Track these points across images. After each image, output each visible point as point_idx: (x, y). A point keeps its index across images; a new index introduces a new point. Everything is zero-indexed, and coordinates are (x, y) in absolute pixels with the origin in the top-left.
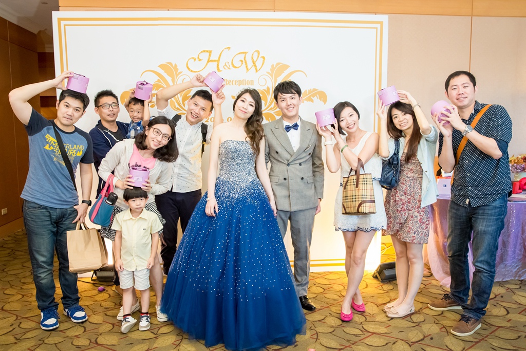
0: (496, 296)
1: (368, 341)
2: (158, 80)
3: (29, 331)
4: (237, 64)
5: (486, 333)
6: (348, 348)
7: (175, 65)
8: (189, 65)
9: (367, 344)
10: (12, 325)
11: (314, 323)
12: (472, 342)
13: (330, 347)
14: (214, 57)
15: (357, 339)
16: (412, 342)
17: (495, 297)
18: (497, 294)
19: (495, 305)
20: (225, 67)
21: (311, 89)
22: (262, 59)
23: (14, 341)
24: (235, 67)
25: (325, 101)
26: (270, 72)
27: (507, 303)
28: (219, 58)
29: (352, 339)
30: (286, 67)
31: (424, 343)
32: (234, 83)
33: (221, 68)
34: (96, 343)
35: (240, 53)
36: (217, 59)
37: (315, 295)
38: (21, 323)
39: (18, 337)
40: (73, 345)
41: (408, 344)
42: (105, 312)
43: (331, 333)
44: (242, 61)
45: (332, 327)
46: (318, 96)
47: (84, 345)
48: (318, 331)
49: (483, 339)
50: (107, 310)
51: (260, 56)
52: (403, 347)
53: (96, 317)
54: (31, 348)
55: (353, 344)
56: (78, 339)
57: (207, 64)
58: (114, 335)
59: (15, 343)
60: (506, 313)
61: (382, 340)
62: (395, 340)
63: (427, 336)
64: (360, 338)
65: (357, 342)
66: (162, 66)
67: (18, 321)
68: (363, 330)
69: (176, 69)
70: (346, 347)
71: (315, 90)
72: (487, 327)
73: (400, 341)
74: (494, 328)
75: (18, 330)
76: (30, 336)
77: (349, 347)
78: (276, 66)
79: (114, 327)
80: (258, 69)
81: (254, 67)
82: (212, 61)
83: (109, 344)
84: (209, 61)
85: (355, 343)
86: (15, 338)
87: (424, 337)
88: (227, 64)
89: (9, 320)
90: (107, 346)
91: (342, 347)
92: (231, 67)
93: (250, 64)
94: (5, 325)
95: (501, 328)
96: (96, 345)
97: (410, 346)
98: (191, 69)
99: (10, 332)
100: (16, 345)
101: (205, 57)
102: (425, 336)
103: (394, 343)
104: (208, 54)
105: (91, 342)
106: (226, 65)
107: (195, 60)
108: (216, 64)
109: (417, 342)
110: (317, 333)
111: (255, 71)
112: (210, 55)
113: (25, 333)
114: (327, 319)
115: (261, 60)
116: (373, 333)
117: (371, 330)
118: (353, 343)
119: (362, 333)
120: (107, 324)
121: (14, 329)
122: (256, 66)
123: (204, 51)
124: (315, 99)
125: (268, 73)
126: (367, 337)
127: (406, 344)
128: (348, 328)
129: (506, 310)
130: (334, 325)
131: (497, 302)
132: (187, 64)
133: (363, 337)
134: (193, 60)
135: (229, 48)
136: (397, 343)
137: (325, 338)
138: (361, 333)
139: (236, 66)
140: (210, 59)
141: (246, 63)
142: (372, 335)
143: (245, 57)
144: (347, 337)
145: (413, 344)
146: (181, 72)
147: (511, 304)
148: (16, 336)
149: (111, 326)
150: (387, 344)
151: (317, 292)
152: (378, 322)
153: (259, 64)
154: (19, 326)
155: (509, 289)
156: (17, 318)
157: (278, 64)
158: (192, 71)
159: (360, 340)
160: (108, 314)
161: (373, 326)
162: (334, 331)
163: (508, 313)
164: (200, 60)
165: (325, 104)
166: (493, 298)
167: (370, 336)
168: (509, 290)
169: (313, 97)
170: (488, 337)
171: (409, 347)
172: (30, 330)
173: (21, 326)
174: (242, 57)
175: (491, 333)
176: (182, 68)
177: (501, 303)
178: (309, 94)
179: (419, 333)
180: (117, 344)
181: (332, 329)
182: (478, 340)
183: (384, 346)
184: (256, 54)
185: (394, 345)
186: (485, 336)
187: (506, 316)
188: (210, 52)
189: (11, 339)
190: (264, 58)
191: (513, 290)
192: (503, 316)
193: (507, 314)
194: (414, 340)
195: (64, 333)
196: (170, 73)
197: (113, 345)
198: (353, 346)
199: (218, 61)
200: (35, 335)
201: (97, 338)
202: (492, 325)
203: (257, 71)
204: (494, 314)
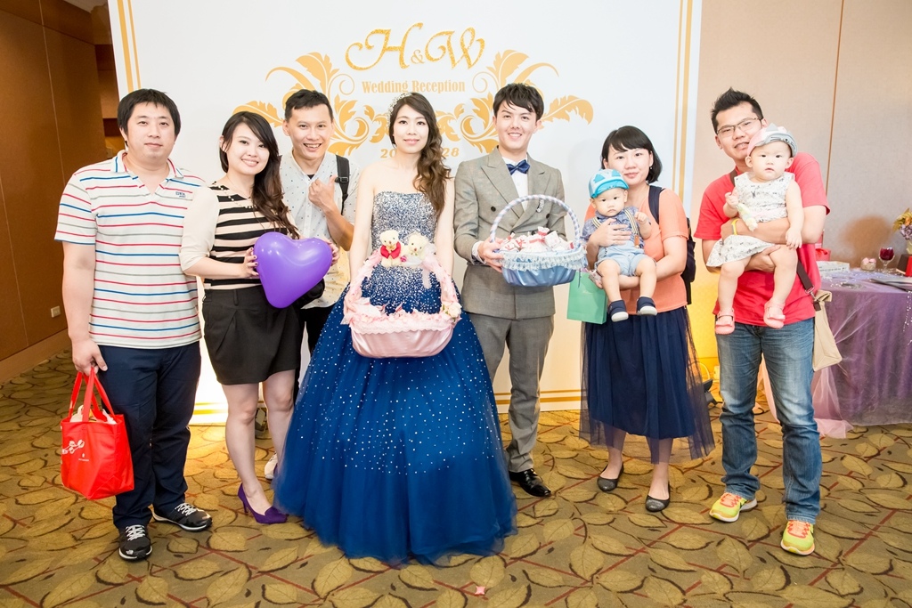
0: (879, 451)
1: (674, 539)
2: (297, 84)
3: (96, 524)
4: (435, 53)
5: (875, 521)
6: (641, 554)
7: (327, 58)
8: (350, 58)
9: (673, 546)
10: (69, 512)
11: (577, 505)
12: (853, 539)
13: (610, 551)
14: (395, 41)
15: (654, 536)
16: (749, 541)
17: (878, 454)
18: (880, 447)
19: (880, 469)
20: (414, 59)
21: (565, 97)
22: (479, 44)
23: (71, 542)
24: (431, 59)
25: (589, 118)
26: (493, 66)
27: (901, 465)
28: (404, 43)
29: (645, 537)
30: (522, 57)
31: (770, 543)
32: (430, 87)
33: (407, 61)
34: (208, 547)
35: (440, 34)
36: (399, 45)
37: (574, 453)
38: (82, 509)
39: (78, 535)
40: (170, 551)
41: (744, 544)
42: (222, 489)
43: (608, 524)
44: (443, 48)
45: (610, 513)
46: (577, 109)
47: (188, 550)
48: (587, 520)
49: (870, 534)
50: (226, 483)
51: (476, 38)
52: (735, 550)
53: (206, 497)
54: (99, 557)
55: (649, 546)
56: (177, 539)
57: (381, 55)
58: (238, 533)
59: (74, 547)
60: (901, 483)
61: (697, 537)
62: (722, 537)
63: (774, 530)
64: (661, 535)
65: (655, 542)
66: (302, 60)
67: (79, 506)
68: (664, 518)
69: (328, 65)
70: (638, 552)
71: (571, 98)
72: (873, 510)
73: (728, 539)
74: (886, 513)
75: (78, 522)
76: (98, 534)
77: (642, 551)
78: (504, 56)
79: (237, 516)
80: (472, 63)
81: (464, 60)
82: (390, 49)
83: (230, 549)
84: (385, 49)
85: (651, 544)
86: (73, 536)
87: (770, 531)
88: (417, 54)
89: (63, 504)
90: (229, 554)
91: (631, 552)
92: (425, 59)
93: (458, 53)
94: (57, 513)
95: (897, 513)
96: (208, 552)
97: (748, 548)
98: (354, 64)
99: (64, 525)
100: (75, 551)
101: (378, 41)
102: (771, 528)
103: (719, 543)
104: (383, 36)
105: (199, 545)
106: (415, 56)
107: (361, 47)
108: (397, 54)
109: (758, 540)
110: (585, 525)
111: (467, 65)
112: (387, 39)
113: (89, 528)
114: (598, 498)
115: (477, 45)
116: (682, 525)
117: (676, 519)
118: (648, 543)
119: (662, 525)
120: (226, 510)
121: (72, 519)
122: (467, 57)
123: (377, 31)
124: (572, 114)
125: (490, 69)
126: (671, 532)
127: (741, 544)
128: (636, 515)
129: (901, 477)
130: (612, 509)
131: (883, 462)
132: (347, 56)
133: (664, 531)
134: (357, 48)
135: (420, 25)
136: (725, 543)
137: (599, 534)
138: (659, 524)
139: (434, 57)
140: (388, 46)
141: (450, 50)
142: (680, 527)
143: (449, 43)
144: (638, 532)
145: (752, 545)
146: (336, 71)
147: (907, 466)
148: (75, 534)
149: (233, 514)
150: (707, 544)
151: (576, 447)
152: (687, 502)
153: (473, 54)
154: (80, 514)
155: (898, 438)
156: (77, 499)
157: (507, 52)
158: (355, 68)
159: (660, 538)
160: (227, 492)
161: (678, 511)
162: (612, 522)
163: (905, 483)
164: (370, 47)
165: (589, 123)
166: (875, 456)
167: (677, 529)
168: (899, 440)
169: (569, 111)
170: (879, 529)
171: (745, 550)
172: (98, 521)
173: (83, 514)
174: (443, 41)
175: (883, 522)
176: (338, 62)
177: (890, 465)
178: (561, 105)
179: (760, 524)
180: (243, 549)
181: (610, 518)
182: (863, 536)
183: (702, 548)
184: (468, 37)
185: (720, 547)
186: (873, 527)
187: (903, 490)
188: (387, 33)
189: (67, 540)
190: (482, 41)
191: (906, 439)
192: (898, 490)
193: (903, 486)
194: (752, 537)
195: (155, 527)
196: (317, 73)
197: (236, 551)
198: (649, 550)
199: (401, 49)
200: (105, 532)
201: (210, 538)
202: (882, 507)
203: (470, 65)
204: (882, 486)
